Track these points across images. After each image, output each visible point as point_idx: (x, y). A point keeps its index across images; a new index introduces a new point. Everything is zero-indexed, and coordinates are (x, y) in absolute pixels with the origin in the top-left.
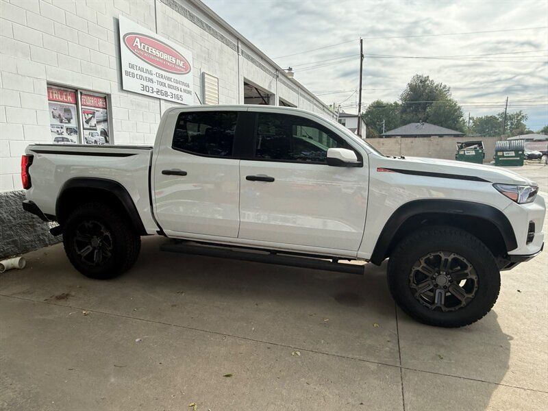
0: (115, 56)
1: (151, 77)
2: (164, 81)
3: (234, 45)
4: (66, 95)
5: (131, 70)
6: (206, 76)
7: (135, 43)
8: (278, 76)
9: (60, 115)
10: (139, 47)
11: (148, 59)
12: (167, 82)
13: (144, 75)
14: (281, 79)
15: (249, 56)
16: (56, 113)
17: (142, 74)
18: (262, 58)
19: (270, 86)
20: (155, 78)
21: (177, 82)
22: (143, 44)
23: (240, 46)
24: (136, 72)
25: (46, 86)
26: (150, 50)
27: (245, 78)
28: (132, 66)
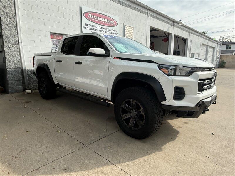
0: (79, 21)
1: (96, 28)
2: (103, 30)
3: (145, 12)
4: (59, 37)
5: (87, 26)
6: (126, 27)
7: (89, 16)
8: (174, 25)
9: (56, 44)
10: (91, 17)
11: (95, 21)
12: (104, 30)
13: (93, 28)
14: (177, 26)
15: (154, 16)
16: (55, 43)
17: (92, 27)
18: (163, 17)
19: (168, 29)
20: (98, 29)
21: (110, 30)
22: (92, 16)
23: (148, 12)
24: (88, 27)
25: (50, 33)
26: (96, 18)
27: (151, 26)
28: (87, 25)
